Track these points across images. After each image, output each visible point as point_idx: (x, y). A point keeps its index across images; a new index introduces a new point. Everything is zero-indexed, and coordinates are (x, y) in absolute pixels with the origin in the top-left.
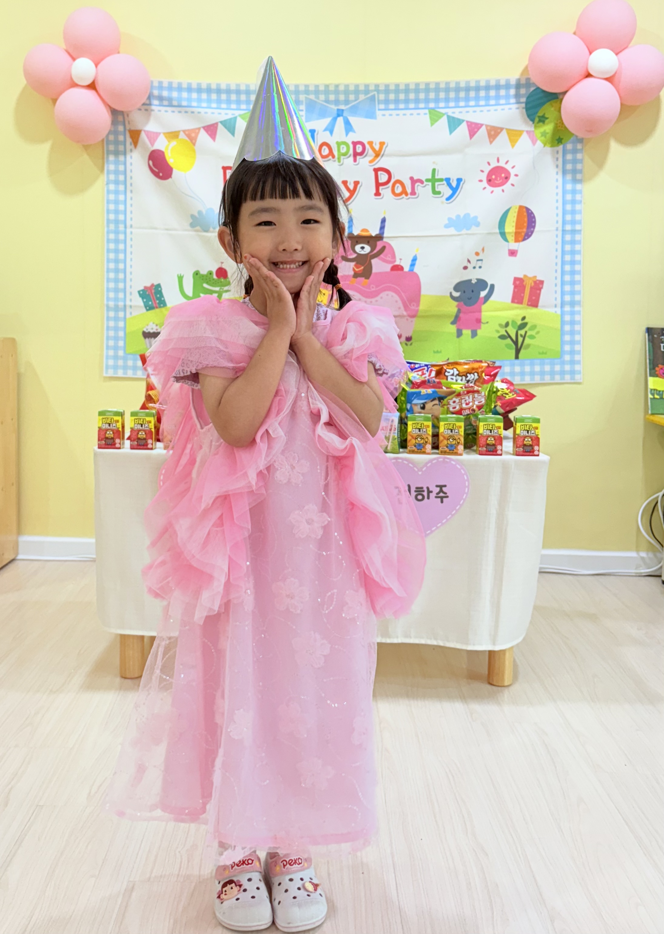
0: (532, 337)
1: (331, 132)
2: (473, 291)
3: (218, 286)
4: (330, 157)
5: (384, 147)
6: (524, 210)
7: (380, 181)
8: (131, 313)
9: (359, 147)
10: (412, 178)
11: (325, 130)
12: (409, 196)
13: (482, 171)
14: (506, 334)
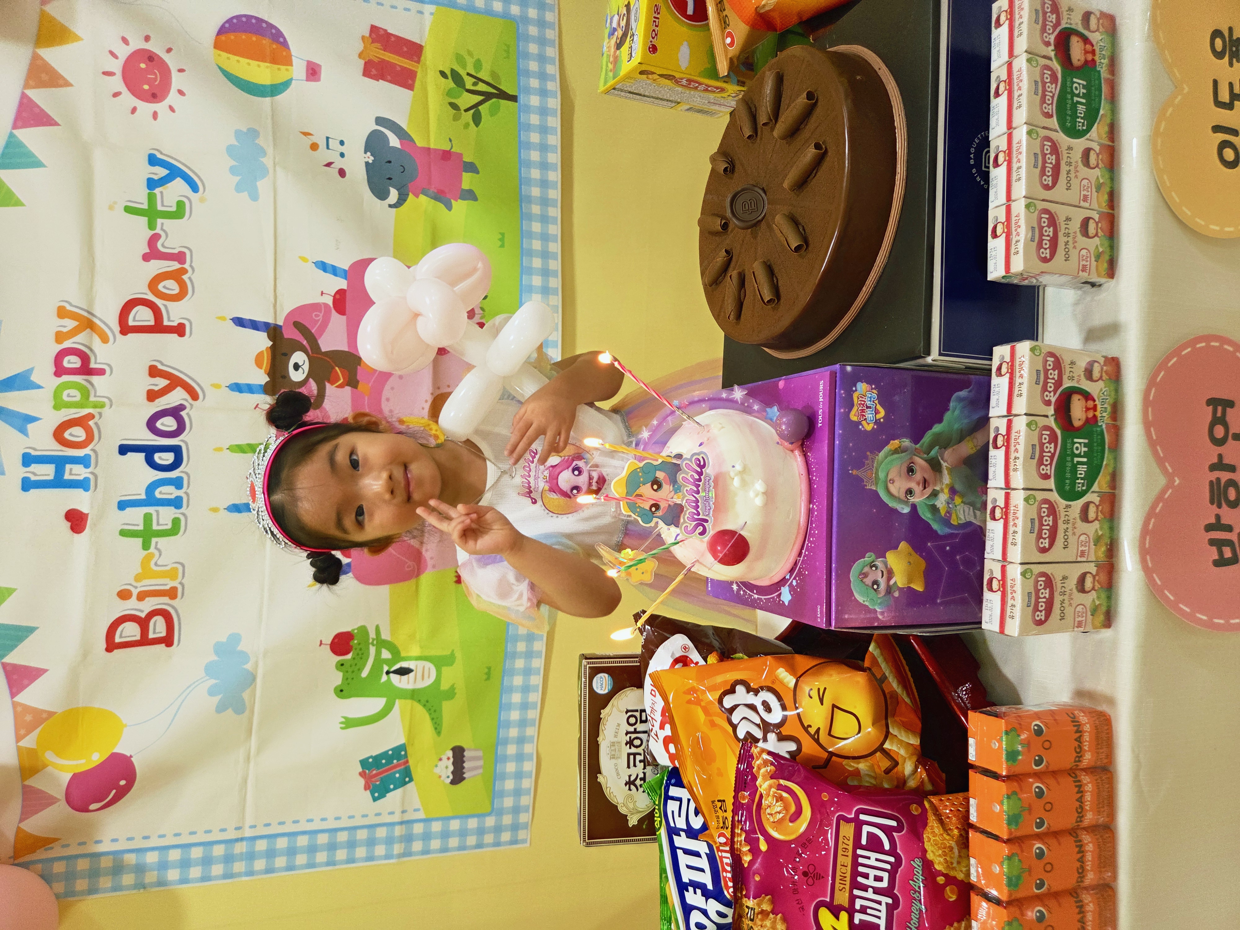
0: (478, 65)
1: (33, 419)
2: (390, 162)
3: (368, 649)
4: (91, 423)
5: (69, 307)
6: (223, 38)
7: (152, 323)
8: (415, 810)
9: (69, 362)
10: (146, 258)
11: (23, 431)
12: (186, 266)
13: (134, 110)
14: (472, 111)
